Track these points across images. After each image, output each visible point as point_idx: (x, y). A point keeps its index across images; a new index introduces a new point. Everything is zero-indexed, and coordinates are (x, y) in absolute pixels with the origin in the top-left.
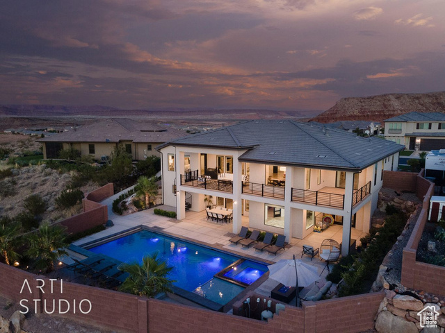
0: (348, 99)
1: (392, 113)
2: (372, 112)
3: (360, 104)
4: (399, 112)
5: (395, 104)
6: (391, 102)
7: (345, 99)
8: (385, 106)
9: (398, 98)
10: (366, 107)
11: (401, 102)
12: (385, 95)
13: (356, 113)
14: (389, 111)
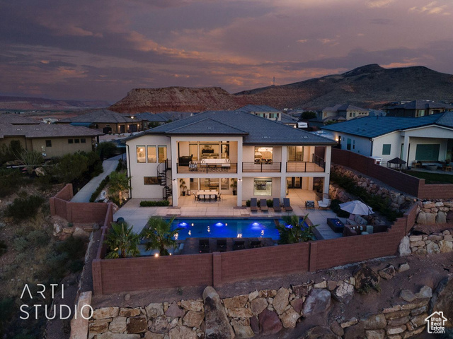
0: (139, 90)
1: (179, 104)
2: (162, 103)
3: (151, 95)
4: (184, 104)
5: (180, 96)
6: (177, 95)
7: (136, 90)
8: (172, 98)
9: (182, 90)
10: (157, 99)
11: (184, 95)
12: (171, 88)
13: (148, 104)
14: (176, 102)
